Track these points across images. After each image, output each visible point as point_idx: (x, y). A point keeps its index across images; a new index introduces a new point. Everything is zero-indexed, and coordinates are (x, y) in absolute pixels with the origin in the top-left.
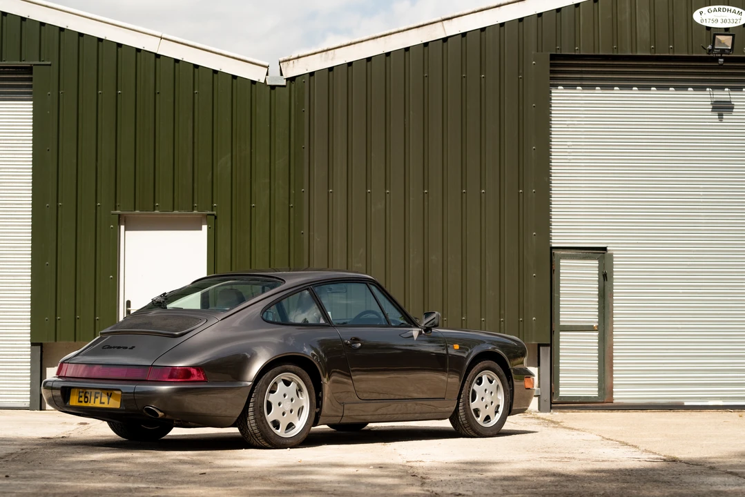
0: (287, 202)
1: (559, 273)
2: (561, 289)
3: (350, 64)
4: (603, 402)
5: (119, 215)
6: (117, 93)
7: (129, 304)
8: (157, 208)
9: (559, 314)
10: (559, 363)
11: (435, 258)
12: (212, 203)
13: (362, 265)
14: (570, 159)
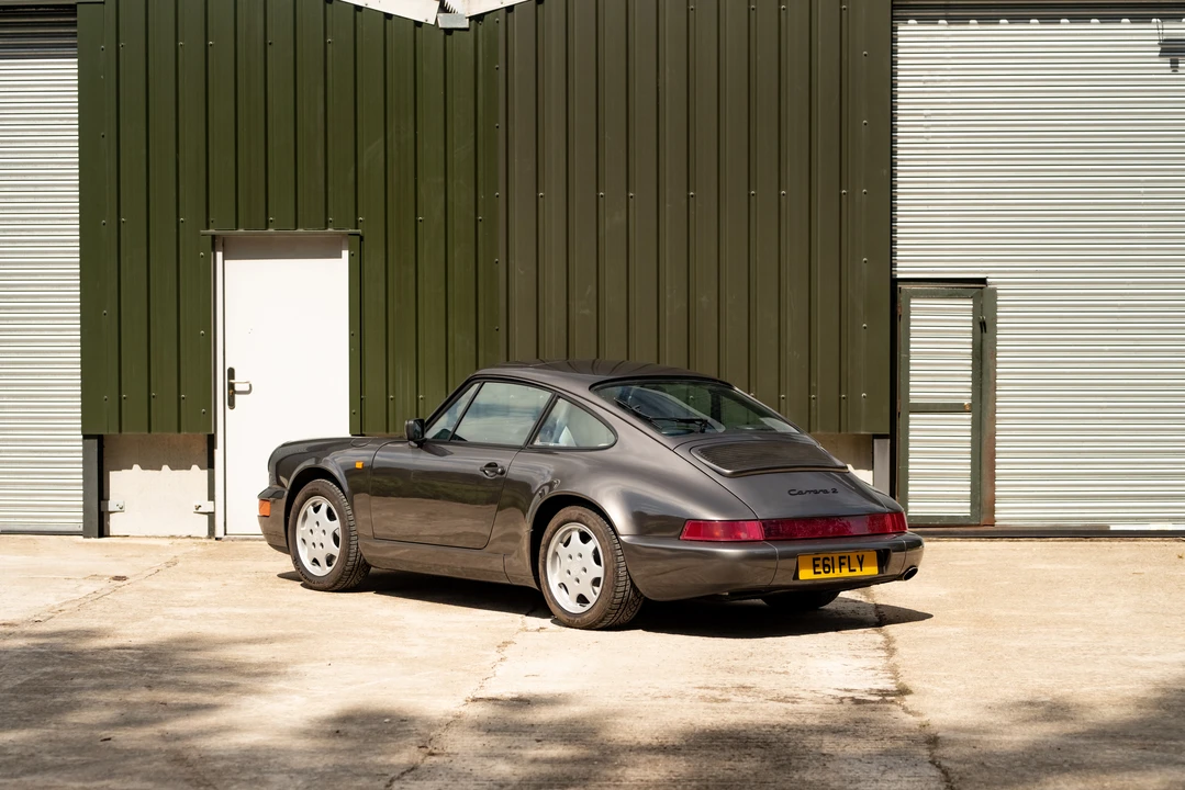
0: (473, 214)
1: (909, 321)
2: (912, 346)
4: (979, 524)
5: (214, 237)
6: (207, 46)
7: (231, 373)
8: (270, 224)
9: (908, 387)
10: (907, 463)
11: (705, 299)
12: (357, 216)
13: (590, 312)
14: (928, 138)
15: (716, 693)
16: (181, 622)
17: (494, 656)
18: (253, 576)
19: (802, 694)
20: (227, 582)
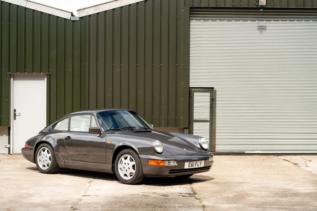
0: (80, 69)
1: (193, 98)
2: (194, 105)
3: (106, 11)
4: (212, 151)
5: (11, 74)
6: (9, 24)
7: (15, 111)
8: (26, 71)
9: (193, 115)
11: (141, 92)
12: (49, 69)
13: (110, 95)
14: (199, 51)
15: (147, 194)
16: (4, 176)
17: (88, 185)
18: (22, 164)
19: (169, 194)
20: (15, 165)
